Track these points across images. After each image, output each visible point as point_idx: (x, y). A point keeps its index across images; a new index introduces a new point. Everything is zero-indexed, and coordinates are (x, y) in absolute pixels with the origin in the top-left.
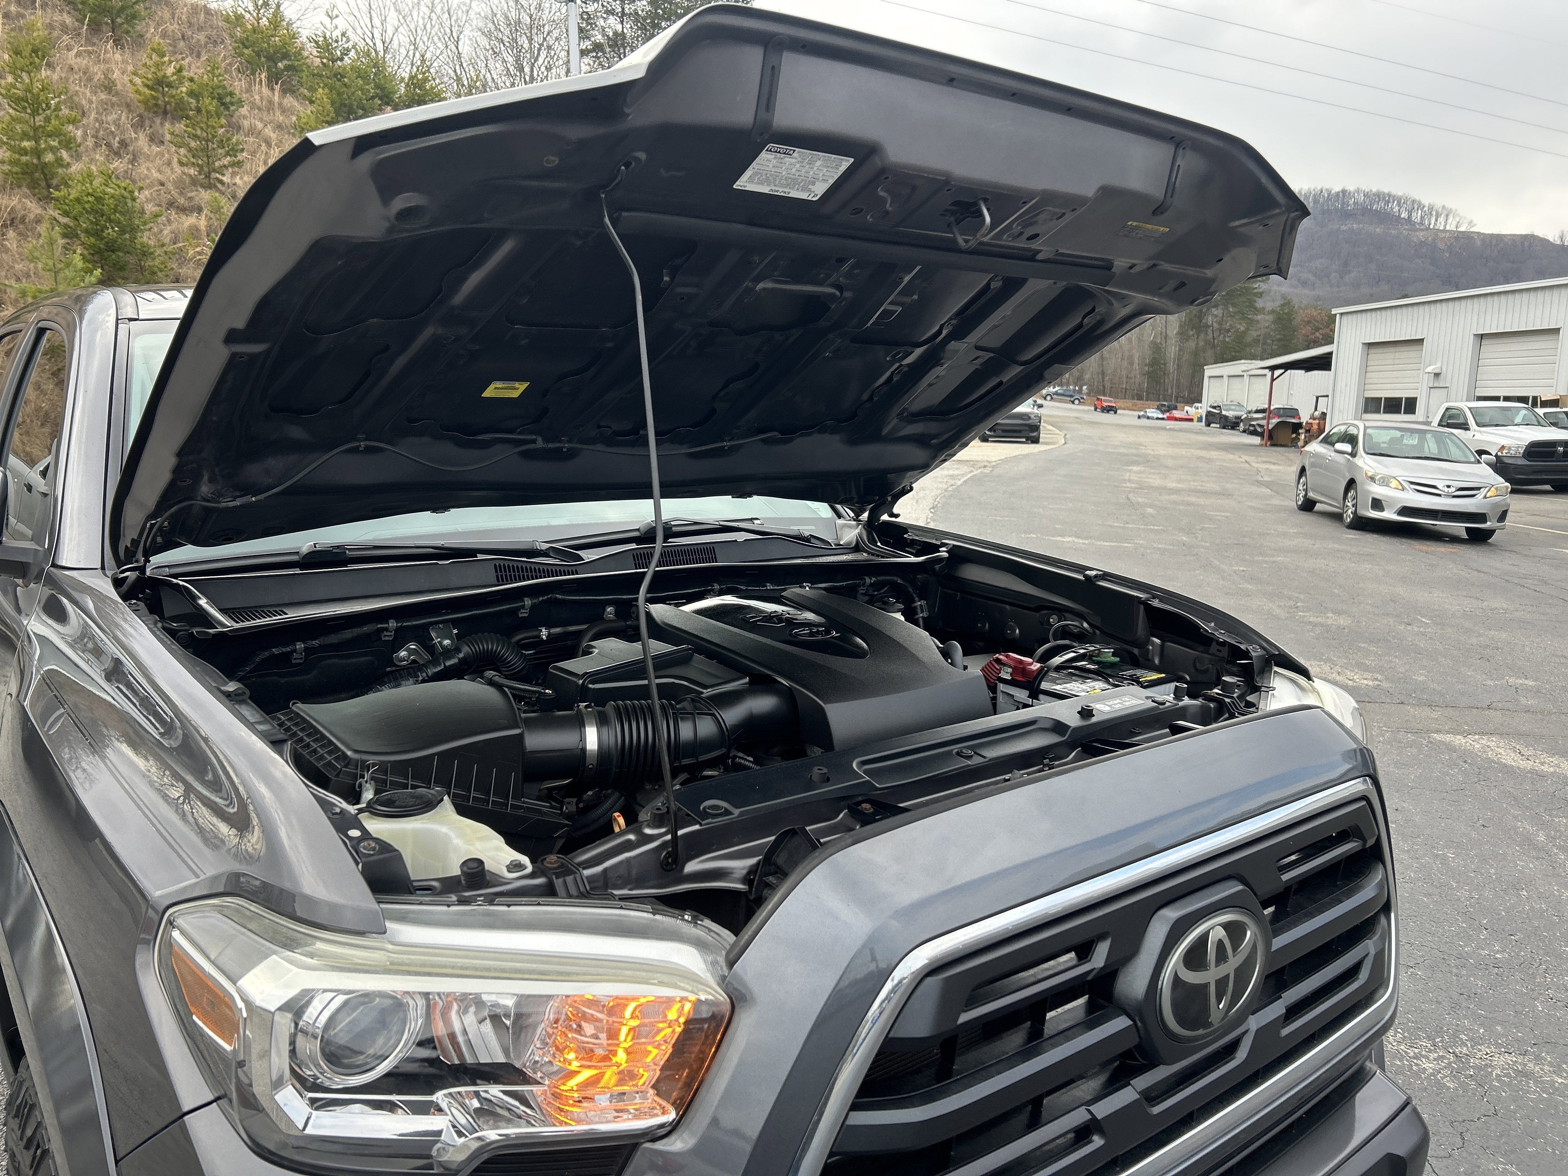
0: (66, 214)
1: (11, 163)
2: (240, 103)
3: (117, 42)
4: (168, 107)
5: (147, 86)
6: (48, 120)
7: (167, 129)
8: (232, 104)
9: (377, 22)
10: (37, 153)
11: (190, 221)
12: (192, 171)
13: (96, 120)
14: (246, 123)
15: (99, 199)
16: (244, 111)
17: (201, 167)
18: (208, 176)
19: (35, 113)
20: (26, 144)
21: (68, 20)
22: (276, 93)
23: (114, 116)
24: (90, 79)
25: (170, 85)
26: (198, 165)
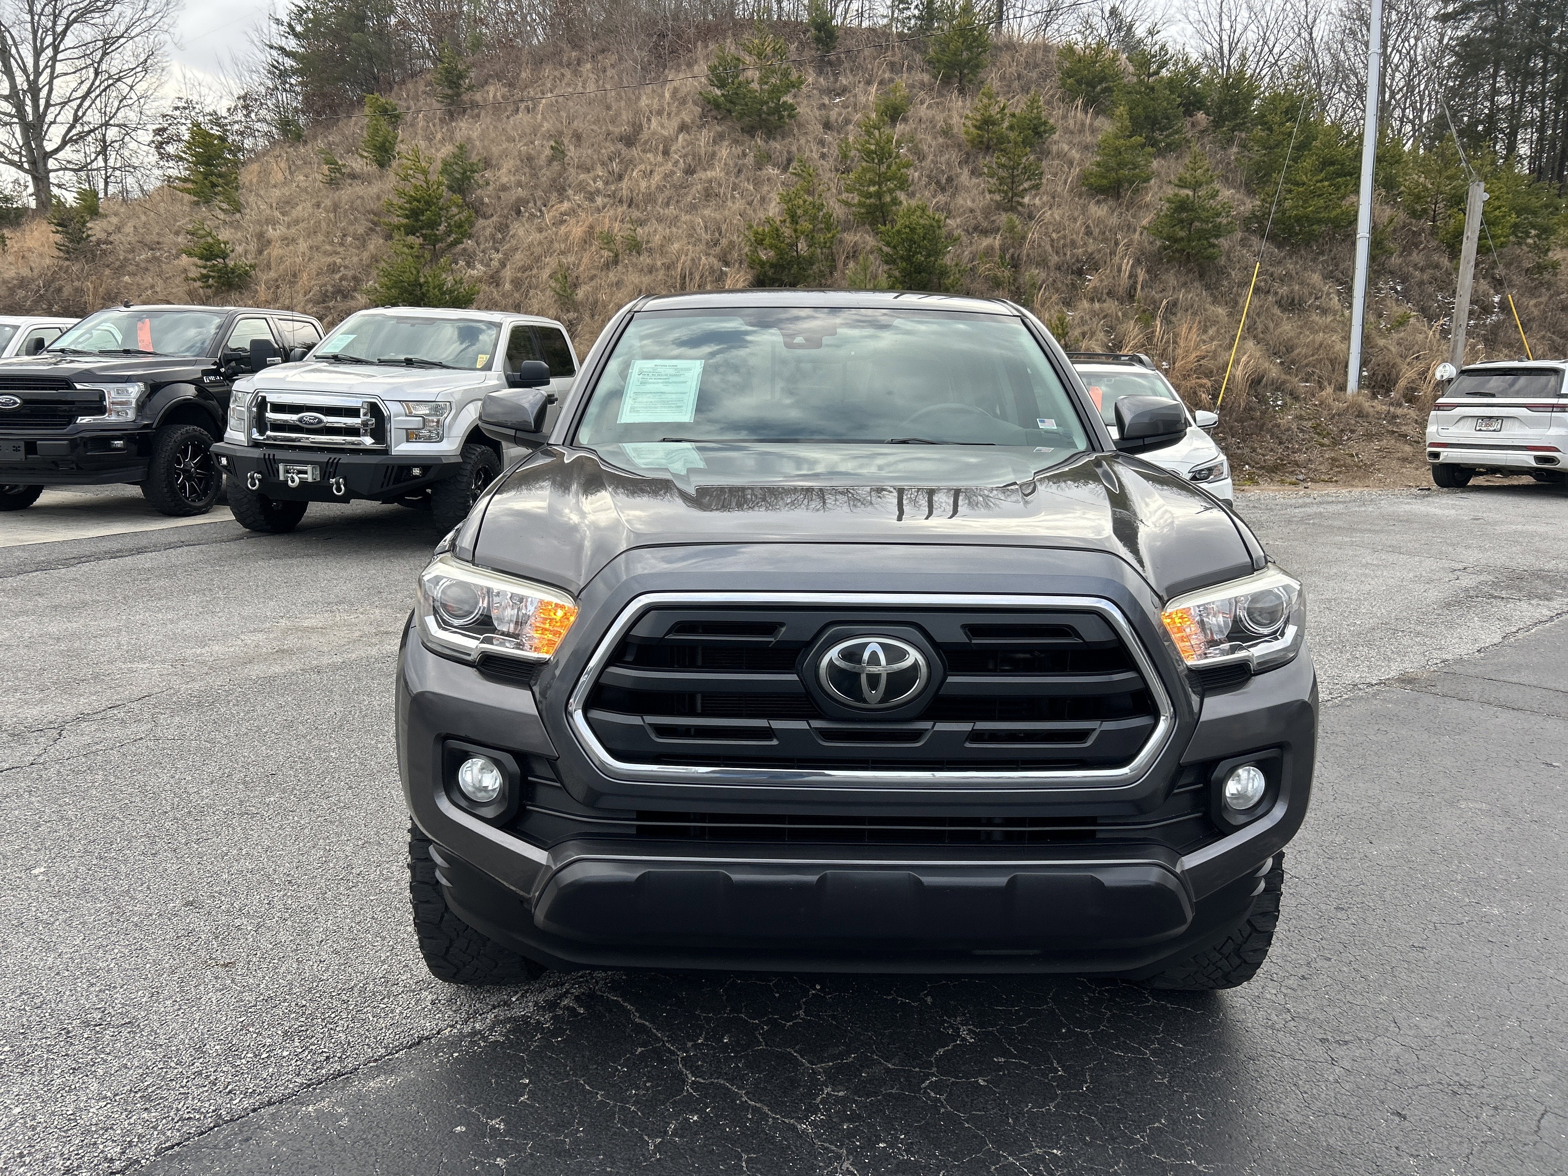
0: (888, 244)
1: (861, 204)
2: (1053, 130)
3: (962, 91)
4: (991, 143)
5: (975, 126)
6: (889, 167)
7: (986, 161)
8: (1045, 132)
10: (879, 195)
11: (986, 242)
12: (997, 197)
13: (932, 161)
14: (1055, 148)
15: (913, 230)
16: (1055, 137)
17: (1006, 192)
18: (1010, 200)
19: (881, 162)
20: (872, 189)
21: (926, 77)
22: (1089, 115)
23: (947, 156)
24: (934, 127)
25: (994, 124)
26: (1003, 191)
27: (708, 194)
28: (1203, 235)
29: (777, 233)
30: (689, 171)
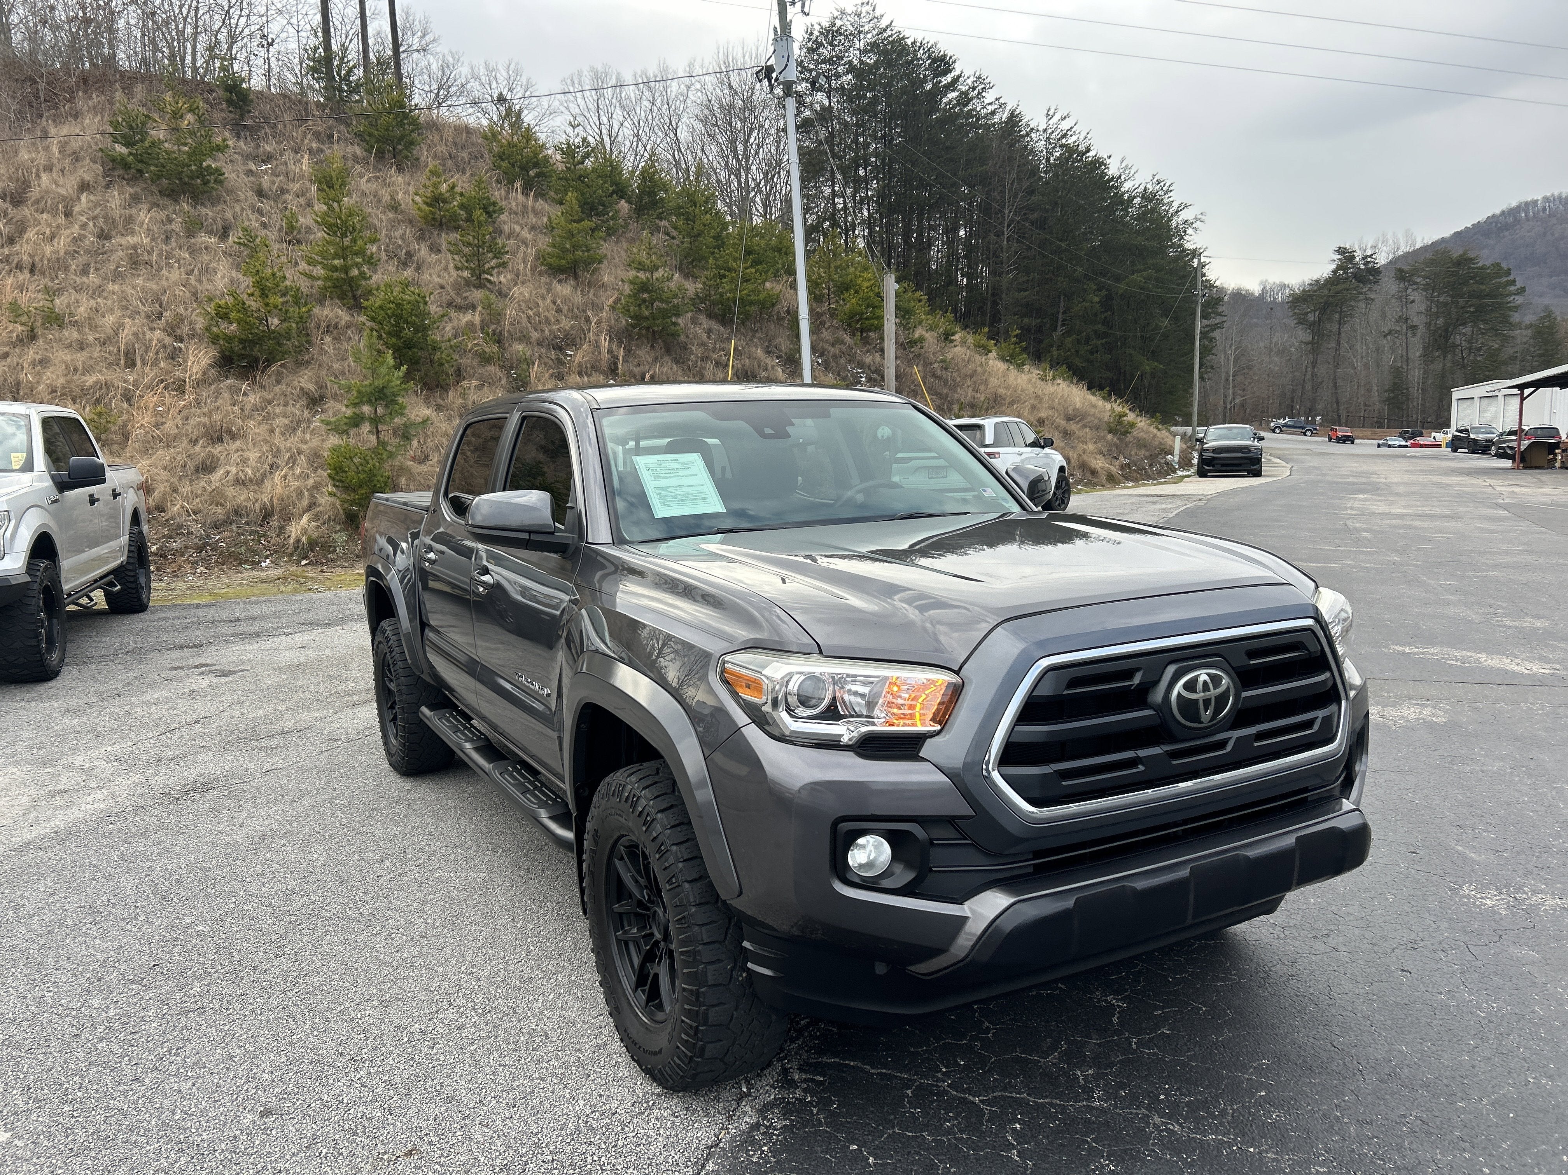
0: (373, 319)
1: (327, 279)
2: (501, 210)
3: (399, 167)
4: (444, 220)
5: (426, 204)
6: (354, 241)
7: (445, 239)
8: (495, 212)
9: (604, 120)
10: (346, 269)
11: (466, 318)
12: (466, 274)
13: (387, 235)
14: (506, 228)
15: (398, 305)
16: (504, 217)
17: (473, 269)
18: (479, 278)
19: (344, 235)
20: (336, 262)
21: (358, 150)
22: (531, 199)
23: (401, 232)
24: (379, 201)
25: (445, 201)
26: (471, 268)
27: (135, 262)
28: (665, 314)
29: (242, 307)
30: (103, 236)
